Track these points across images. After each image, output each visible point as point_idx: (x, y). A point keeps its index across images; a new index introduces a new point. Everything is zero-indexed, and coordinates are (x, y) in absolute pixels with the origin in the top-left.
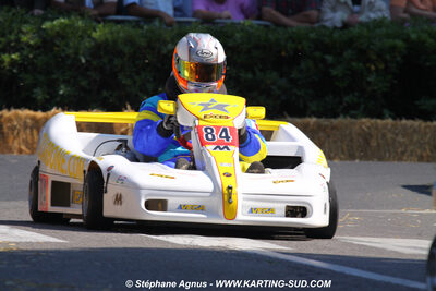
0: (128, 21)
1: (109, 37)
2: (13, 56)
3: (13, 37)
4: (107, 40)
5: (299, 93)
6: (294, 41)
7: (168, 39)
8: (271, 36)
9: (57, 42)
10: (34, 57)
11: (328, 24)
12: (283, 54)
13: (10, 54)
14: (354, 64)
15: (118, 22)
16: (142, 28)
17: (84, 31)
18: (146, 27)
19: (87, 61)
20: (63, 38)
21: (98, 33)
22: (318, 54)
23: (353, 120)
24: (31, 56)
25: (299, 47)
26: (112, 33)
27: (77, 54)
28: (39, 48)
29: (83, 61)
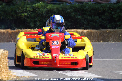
0: (57, 3)
1: (51, 8)
2: (25, 14)
3: (25, 9)
4: (51, 9)
5: (104, 22)
6: (103, 8)
7: (68, 8)
8: (96, 6)
9: (37, 10)
10: (31, 14)
11: (112, 2)
12: (100, 11)
13: (24, 13)
14: (120, 14)
15: (54, 4)
16: (60, 5)
17: (45, 6)
18: (62, 5)
19: (45, 15)
20: (39, 8)
21: (48, 7)
22: (110, 11)
23: (120, 30)
24: (30, 14)
25: (104, 9)
26: (52, 7)
27: (42, 13)
28: (32, 11)
29: (44, 15)
